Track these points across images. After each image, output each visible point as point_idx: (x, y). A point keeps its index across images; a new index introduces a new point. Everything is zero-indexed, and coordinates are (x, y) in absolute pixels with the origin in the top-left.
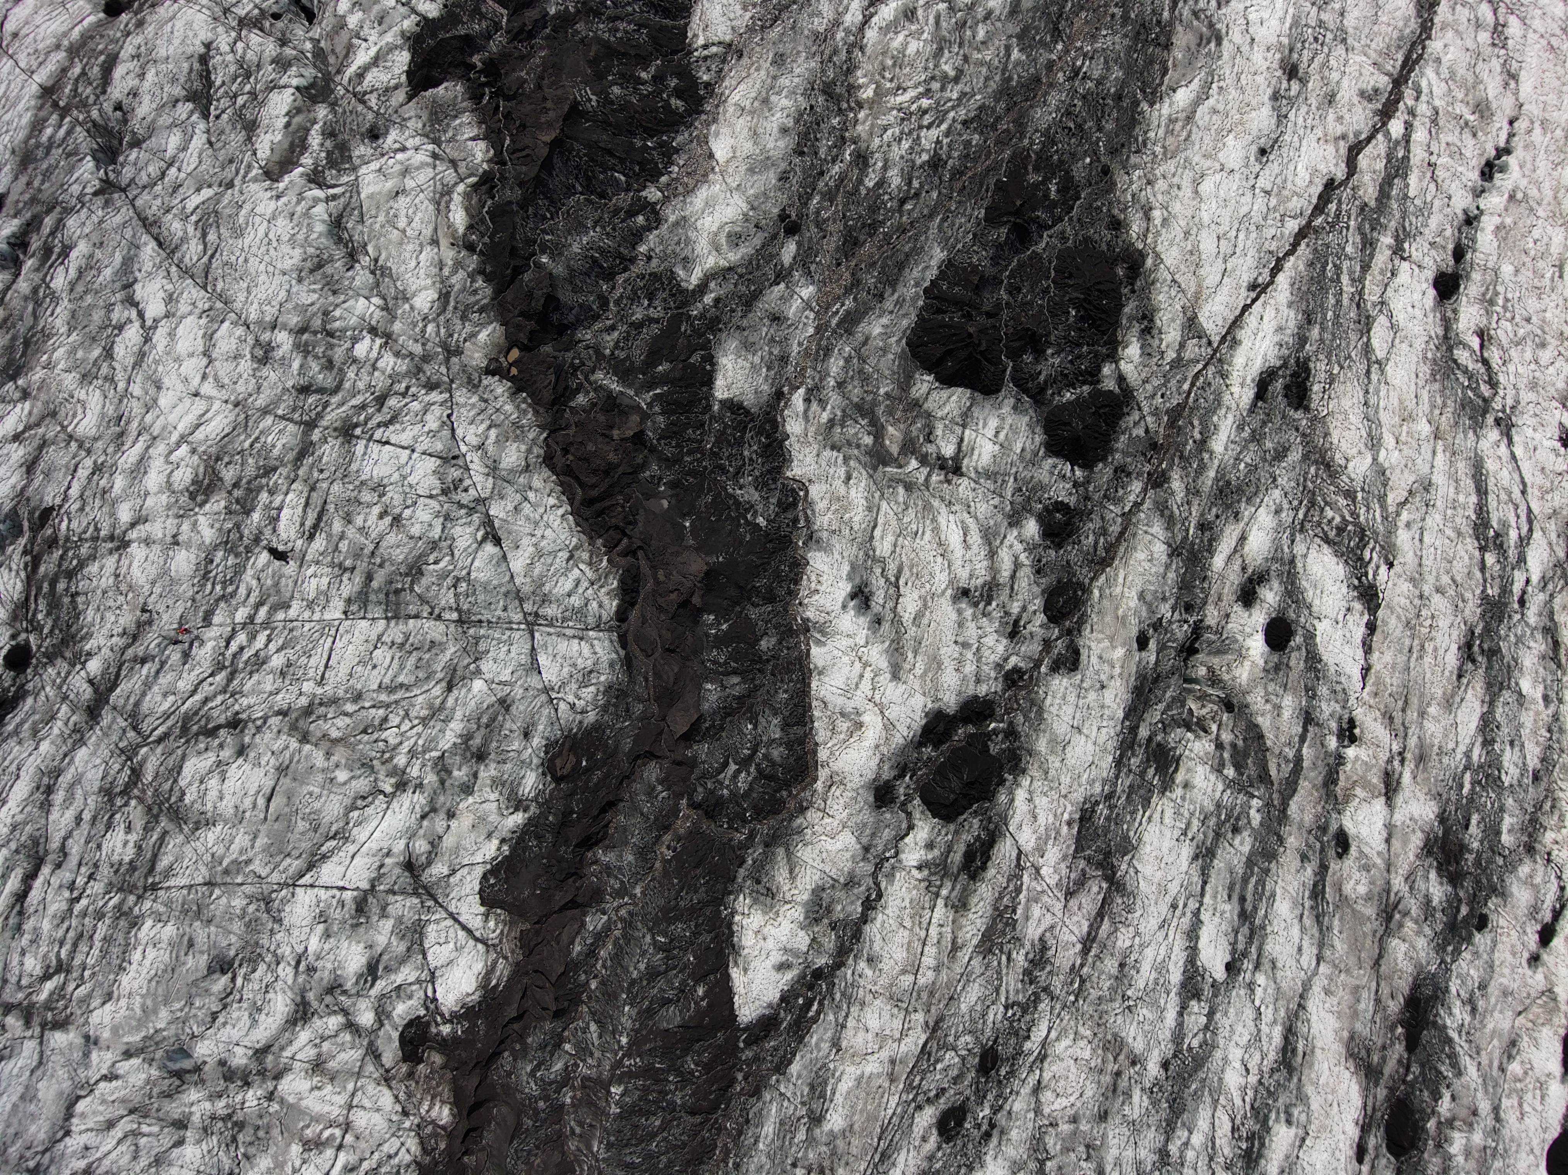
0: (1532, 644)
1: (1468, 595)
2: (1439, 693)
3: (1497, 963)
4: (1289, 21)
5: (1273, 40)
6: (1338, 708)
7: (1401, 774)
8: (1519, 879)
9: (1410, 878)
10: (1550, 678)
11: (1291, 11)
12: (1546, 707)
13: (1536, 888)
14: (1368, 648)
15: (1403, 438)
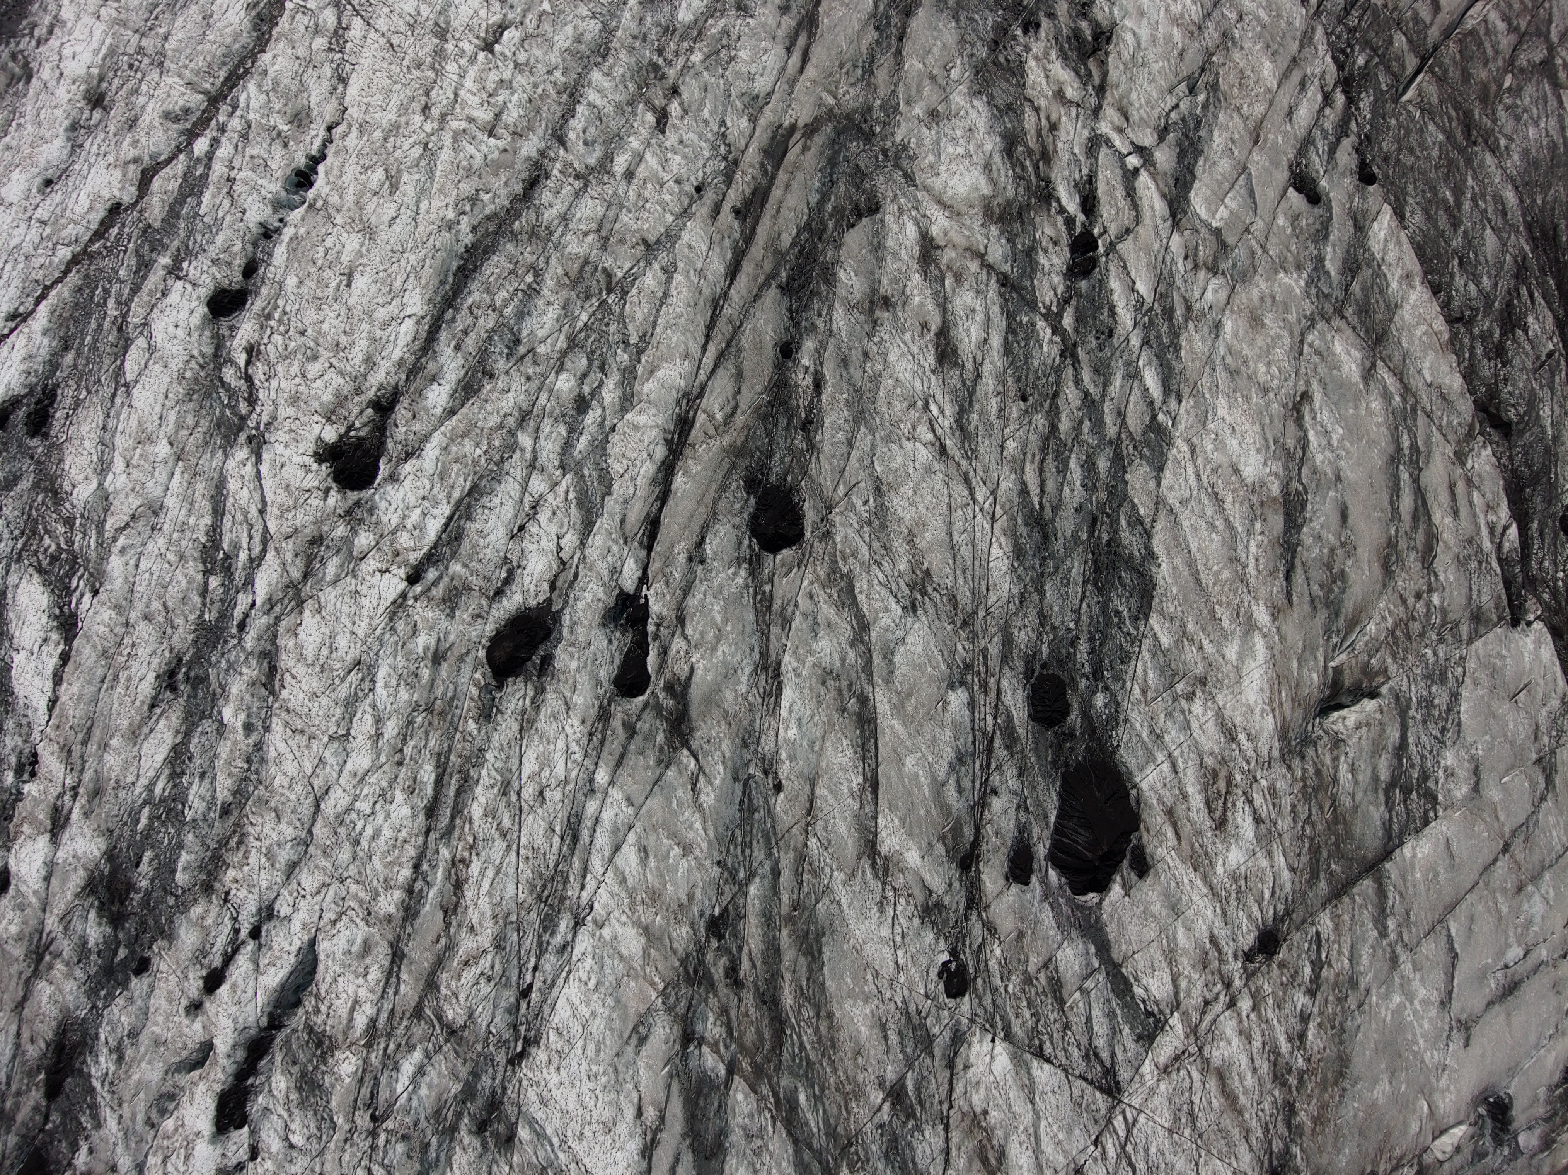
0: (245, 670)
1: (179, 621)
2: (125, 723)
3: (152, 1010)
4: (104, 50)
5: (82, 71)
6: (19, 741)
7: (70, 811)
8: (189, 920)
9: (65, 919)
10: (256, 705)
11: (108, 41)
12: (247, 736)
13: (206, 931)
14: (58, 679)
15: (134, 462)
